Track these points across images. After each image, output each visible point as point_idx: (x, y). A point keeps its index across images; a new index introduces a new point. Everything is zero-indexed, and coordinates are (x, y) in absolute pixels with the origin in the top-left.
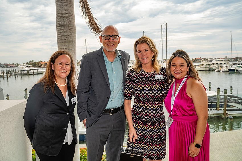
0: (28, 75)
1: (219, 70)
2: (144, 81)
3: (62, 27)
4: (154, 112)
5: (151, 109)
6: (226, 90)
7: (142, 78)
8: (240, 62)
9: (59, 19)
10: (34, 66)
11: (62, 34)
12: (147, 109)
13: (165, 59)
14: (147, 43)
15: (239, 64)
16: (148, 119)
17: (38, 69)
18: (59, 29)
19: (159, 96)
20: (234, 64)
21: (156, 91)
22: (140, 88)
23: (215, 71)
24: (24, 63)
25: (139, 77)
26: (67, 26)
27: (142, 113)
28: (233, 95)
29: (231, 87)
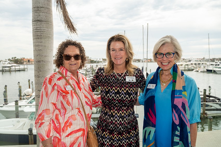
0: (10, 71)
1: (198, 70)
2: (111, 83)
3: (38, 22)
4: (121, 119)
5: (117, 117)
6: (205, 90)
7: (109, 80)
8: (217, 63)
9: (35, 13)
10: (16, 62)
11: (37, 29)
12: (113, 116)
13: (146, 59)
14: (123, 42)
15: (216, 65)
16: (114, 127)
17: (19, 65)
18: (34, 24)
19: (127, 101)
20: (212, 65)
21: (123, 95)
22: (106, 89)
23: (194, 71)
24: (6, 60)
25: (106, 78)
26: (44, 21)
27: (108, 121)
28: (211, 95)
29: (210, 87)
